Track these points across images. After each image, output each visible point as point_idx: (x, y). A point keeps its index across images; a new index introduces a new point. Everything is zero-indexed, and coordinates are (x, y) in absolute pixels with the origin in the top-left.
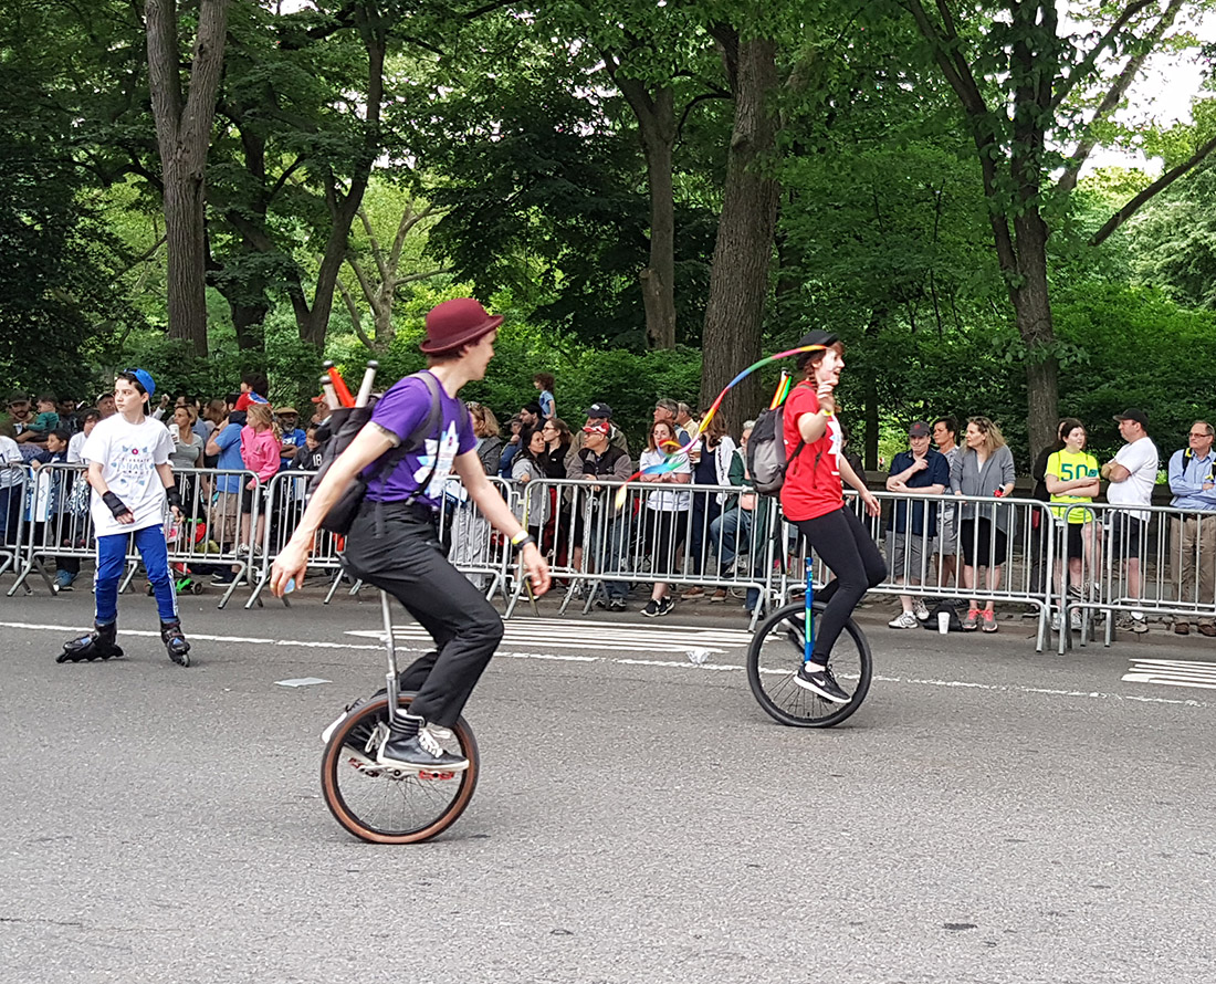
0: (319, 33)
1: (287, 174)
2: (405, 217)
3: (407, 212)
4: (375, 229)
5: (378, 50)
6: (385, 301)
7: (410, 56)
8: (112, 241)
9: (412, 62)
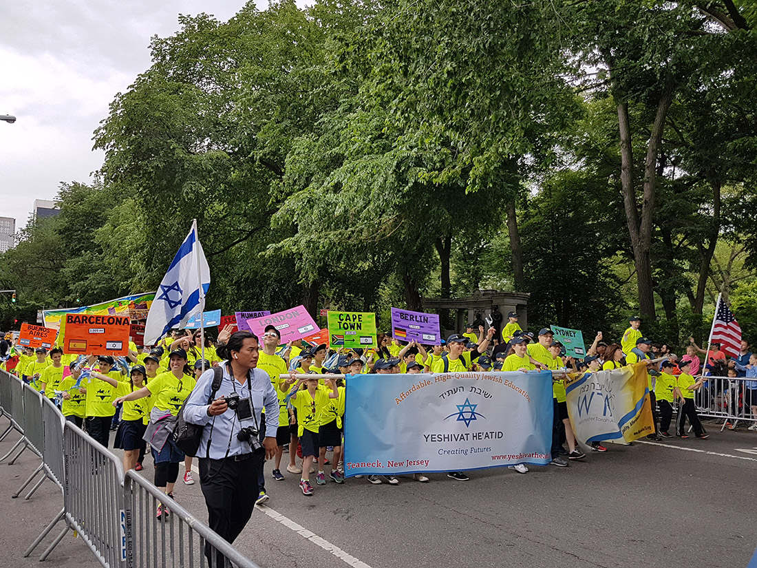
0: (690, 184)
1: (681, 243)
2: (732, 253)
3: (733, 251)
4: (719, 260)
5: (717, 187)
6: (726, 290)
7: (730, 185)
8: (614, 276)
9: (731, 188)
